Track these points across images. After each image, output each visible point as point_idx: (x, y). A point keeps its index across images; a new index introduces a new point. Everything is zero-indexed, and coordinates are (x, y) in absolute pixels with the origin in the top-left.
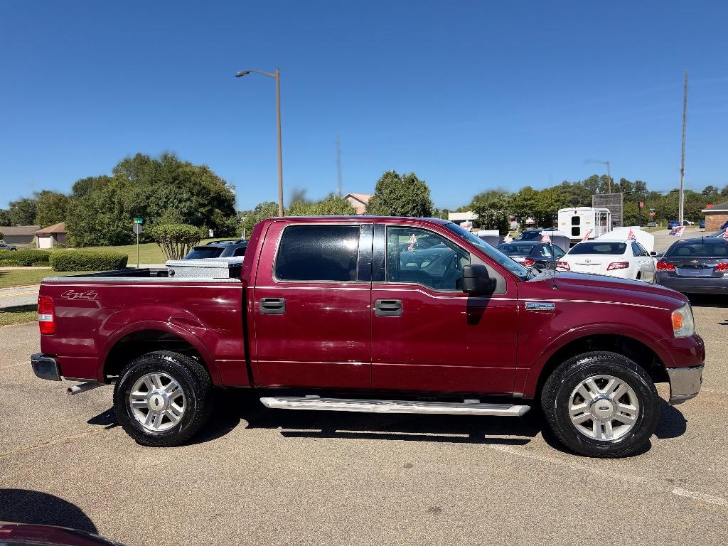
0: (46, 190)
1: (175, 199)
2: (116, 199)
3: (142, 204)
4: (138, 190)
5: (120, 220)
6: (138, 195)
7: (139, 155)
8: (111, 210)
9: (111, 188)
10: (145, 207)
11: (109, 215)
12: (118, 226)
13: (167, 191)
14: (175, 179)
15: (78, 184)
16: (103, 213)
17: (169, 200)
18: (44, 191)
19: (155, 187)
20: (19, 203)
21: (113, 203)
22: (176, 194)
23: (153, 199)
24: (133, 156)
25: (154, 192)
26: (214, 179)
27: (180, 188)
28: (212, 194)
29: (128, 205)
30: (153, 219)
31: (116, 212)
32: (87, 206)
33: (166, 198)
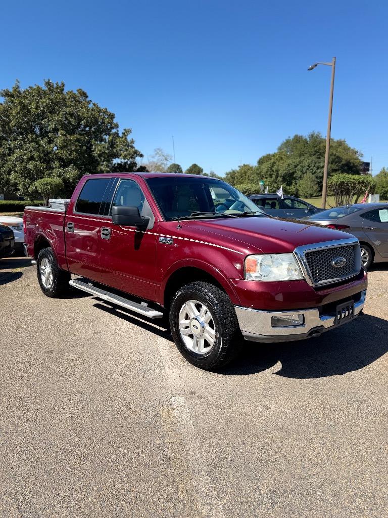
0: (246, 164)
1: (314, 166)
2: (274, 169)
3: (291, 171)
4: (289, 161)
5: (275, 182)
6: (289, 165)
7: (296, 136)
8: (271, 176)
9: (272, 161)
10: (293, 173)
11: (269, 179)
12: (274, 187)
13: (310, 161)
14: (316, 152)
15: (261, 159)
16: (266, 178)
17: (310, 167)
18: (244, 165)
19: (302, 158)
20: (230, 173)
21: (273, 171)
22: (315, 163)
23: (299, 167)
24: (292, 137)
25: (300, 162)
26: (347, 149)
27: (319, 158)
28: (344, 162)
29: (282, 172)
30: (298, 181)
31: (274, 176)
32: (257, 174)
33: (308, 166)
